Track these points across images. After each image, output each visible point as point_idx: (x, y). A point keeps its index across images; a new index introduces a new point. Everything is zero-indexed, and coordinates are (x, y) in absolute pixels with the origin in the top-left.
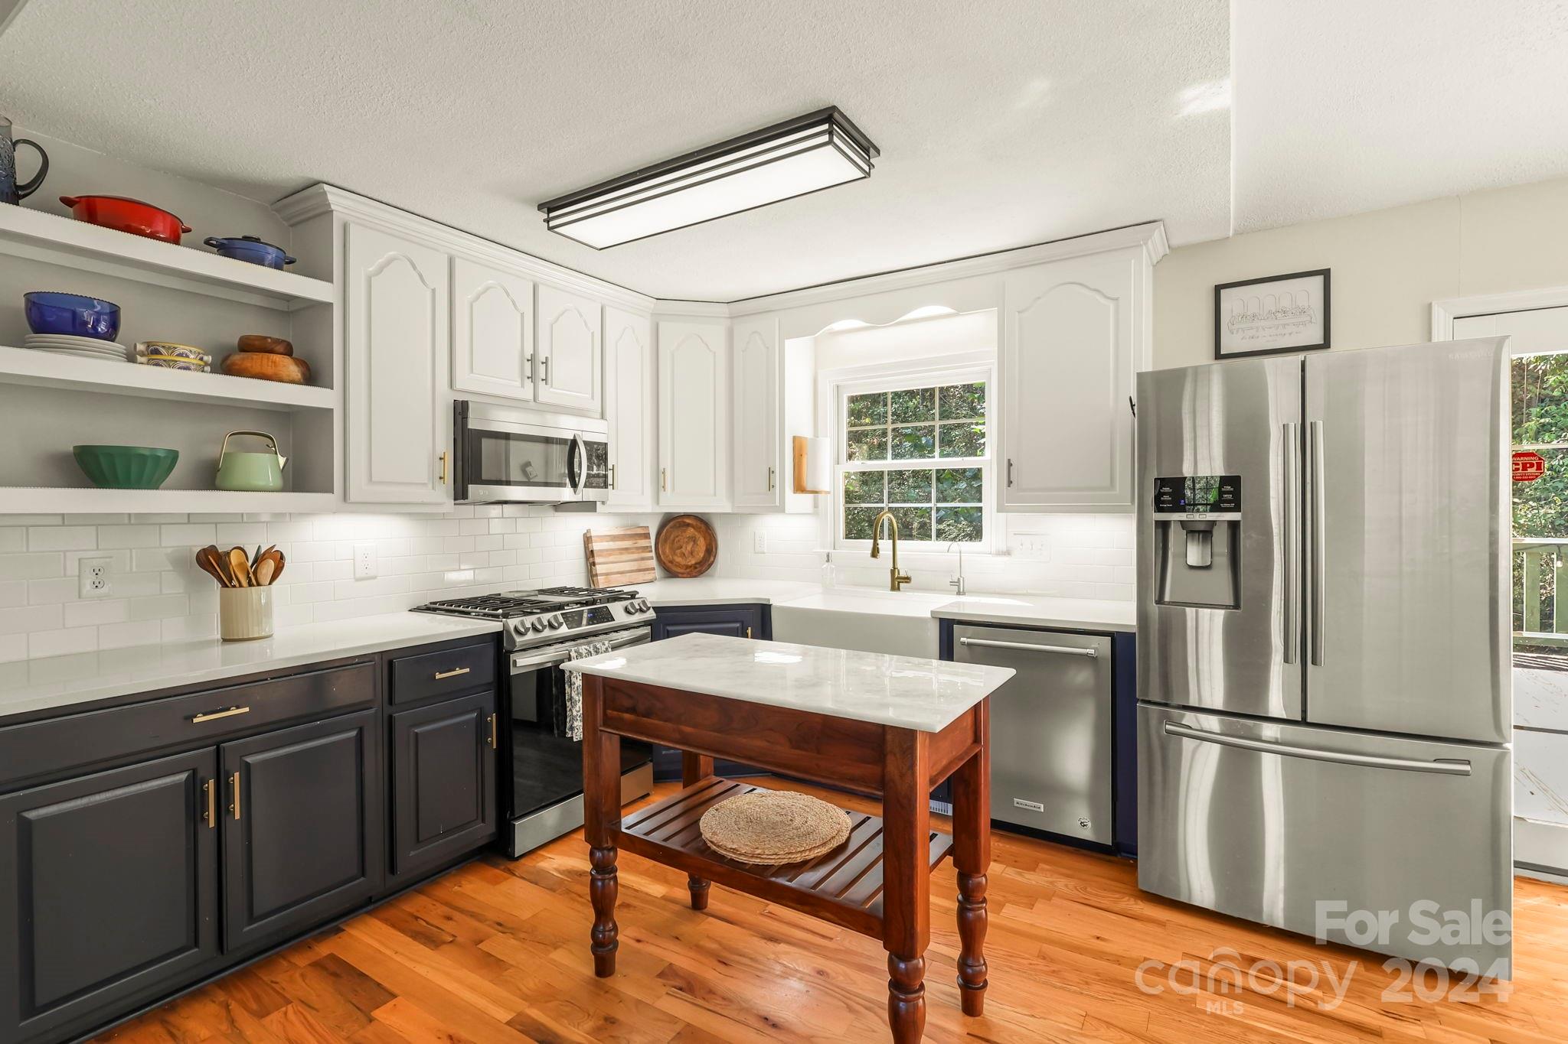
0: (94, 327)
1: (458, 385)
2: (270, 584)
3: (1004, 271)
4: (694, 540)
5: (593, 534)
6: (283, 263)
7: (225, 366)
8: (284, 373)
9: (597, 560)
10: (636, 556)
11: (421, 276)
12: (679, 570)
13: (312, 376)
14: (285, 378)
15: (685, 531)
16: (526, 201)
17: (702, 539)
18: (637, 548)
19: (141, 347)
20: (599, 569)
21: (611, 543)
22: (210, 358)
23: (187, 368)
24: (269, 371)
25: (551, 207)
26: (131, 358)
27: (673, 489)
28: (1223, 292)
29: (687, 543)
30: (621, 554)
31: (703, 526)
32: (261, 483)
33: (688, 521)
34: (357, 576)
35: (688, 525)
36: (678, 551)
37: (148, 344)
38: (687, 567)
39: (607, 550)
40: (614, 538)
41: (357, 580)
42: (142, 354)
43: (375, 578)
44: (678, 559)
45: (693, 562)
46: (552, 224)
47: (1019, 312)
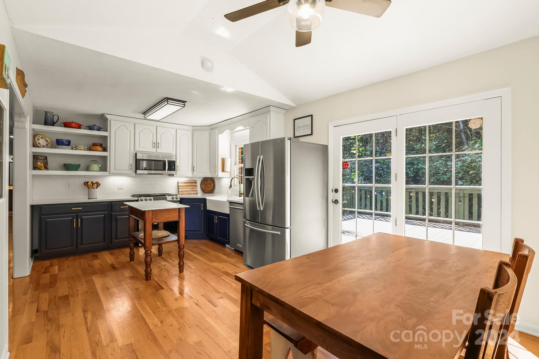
0: (66, 144)
1: (136, 150)
2: (96, 188)
3: (250, 118)
4: (210, 184)
5: (179, 182)
6: (99, 130)
7: (90, 149)
8: (98, 150)
9: (179, 188)
10: (192, 187)
11: (127, 128)
12: (206, 191)
13: (105, 150)
14: (99, 150)
15: (208, 182)
16: (141, 113)
17: (212, 184)
18: (192, 185)
19: (74, 146)
20: (180, 190)
21: (184, 184)
22: (86, 148)
23: (81, 150)
24: (96, 149)
25: (144, 113)
26: (72, 149)
27: (196, 171)
28: (295, 121)
29: (209, 185)
30: (187, 187)
31: (212, 181)
32: (95, 170)
33: (208, 179)
34: (119, 188)
35: (209, 180)
36: (206, 187)
37: (75, 146)
38: (208, 191)
39: (183, 186)
40: (185, 183)
41: (119, 189)
42: (74, 148)
43: (122, 189)
44: (206, 189)
45: (210, 189)
46: (145, 117)
47: (252, 128)
